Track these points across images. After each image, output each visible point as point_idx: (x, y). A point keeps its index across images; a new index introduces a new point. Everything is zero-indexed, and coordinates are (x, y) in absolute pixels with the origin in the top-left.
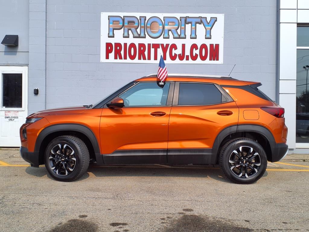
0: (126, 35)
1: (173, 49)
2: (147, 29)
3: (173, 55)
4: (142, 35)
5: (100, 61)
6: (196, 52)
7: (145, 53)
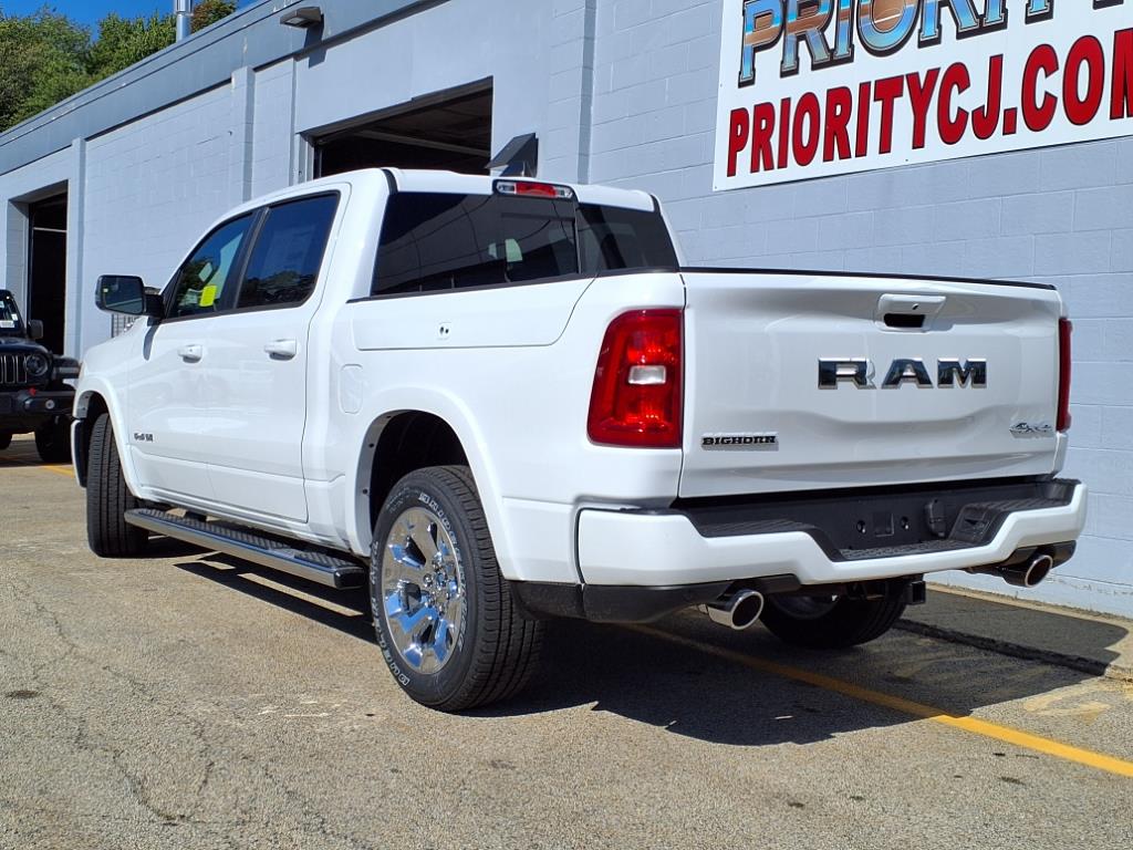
0: (790, 64)
1: (955, 87)
2: (862, 18)
3: (953, 118)
4: (842, 51)
5: (712, 188)
6: (1050, 84)
7: (848, 127)
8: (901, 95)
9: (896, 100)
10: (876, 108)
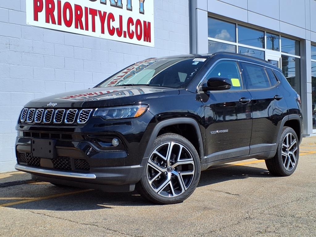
1: (111, 20)
3: (111, 29)
5: (26, 23)
6: (133, 28)
7: (82, 19)
8: (97, 16)
9: (96, 17)
10: (90, 16)
